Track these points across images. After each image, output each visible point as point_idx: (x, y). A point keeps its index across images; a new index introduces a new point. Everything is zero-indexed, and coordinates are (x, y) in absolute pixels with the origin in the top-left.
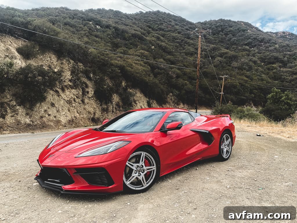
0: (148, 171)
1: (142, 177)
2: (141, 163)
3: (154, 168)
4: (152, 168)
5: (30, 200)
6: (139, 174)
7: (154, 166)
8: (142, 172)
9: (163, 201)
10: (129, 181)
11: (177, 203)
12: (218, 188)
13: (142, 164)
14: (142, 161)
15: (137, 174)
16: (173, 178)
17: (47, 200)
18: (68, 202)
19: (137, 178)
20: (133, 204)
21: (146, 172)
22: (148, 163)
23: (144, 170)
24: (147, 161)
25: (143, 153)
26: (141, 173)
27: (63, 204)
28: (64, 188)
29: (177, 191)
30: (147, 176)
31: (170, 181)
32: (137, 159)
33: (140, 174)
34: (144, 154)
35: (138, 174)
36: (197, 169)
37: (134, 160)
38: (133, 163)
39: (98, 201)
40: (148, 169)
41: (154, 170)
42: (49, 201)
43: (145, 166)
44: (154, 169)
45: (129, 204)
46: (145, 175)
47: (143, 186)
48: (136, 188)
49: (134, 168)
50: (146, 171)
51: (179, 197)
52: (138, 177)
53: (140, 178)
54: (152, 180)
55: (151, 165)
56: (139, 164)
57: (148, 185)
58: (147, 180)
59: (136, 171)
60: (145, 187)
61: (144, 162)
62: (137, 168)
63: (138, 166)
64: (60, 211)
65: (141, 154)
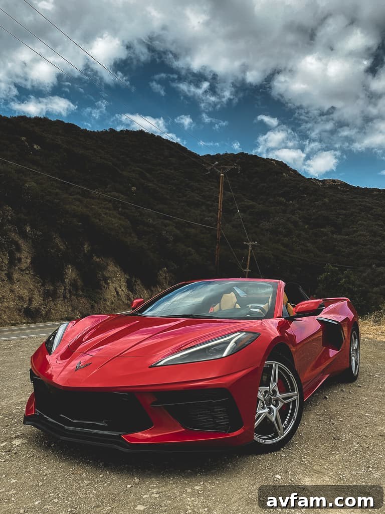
0: (286, 402)
1: (276, 417)
3: (295, 395)
7: (296, 392)
8: (273, 405)
13: (274, 389)
14: (274, 381)
19: (266, 418)
21: (280, 405)
23: (277, 400)
25: (274, 365)
26: (272, 406)
30: (283, 412)
33: (271, 409)
34: (276, 365)
35: (266, 409)
40: (285, 399)
43: (279, 392)
44: (296, 397)
46: (280, 411)
47: (276, 435)
48: (265, 439)
50: (282, 402)
53: (273, 417)
54: (292, 423)
55: (288, 392)
56: (268, 387)
57: (286, 433)
58: (283, 423)
59: (263, 403)
60: (282, 437)
61: (277, 384)
62: (264, 397)
63: (266, 392)
64: (140, 508)
65: (271, 366)
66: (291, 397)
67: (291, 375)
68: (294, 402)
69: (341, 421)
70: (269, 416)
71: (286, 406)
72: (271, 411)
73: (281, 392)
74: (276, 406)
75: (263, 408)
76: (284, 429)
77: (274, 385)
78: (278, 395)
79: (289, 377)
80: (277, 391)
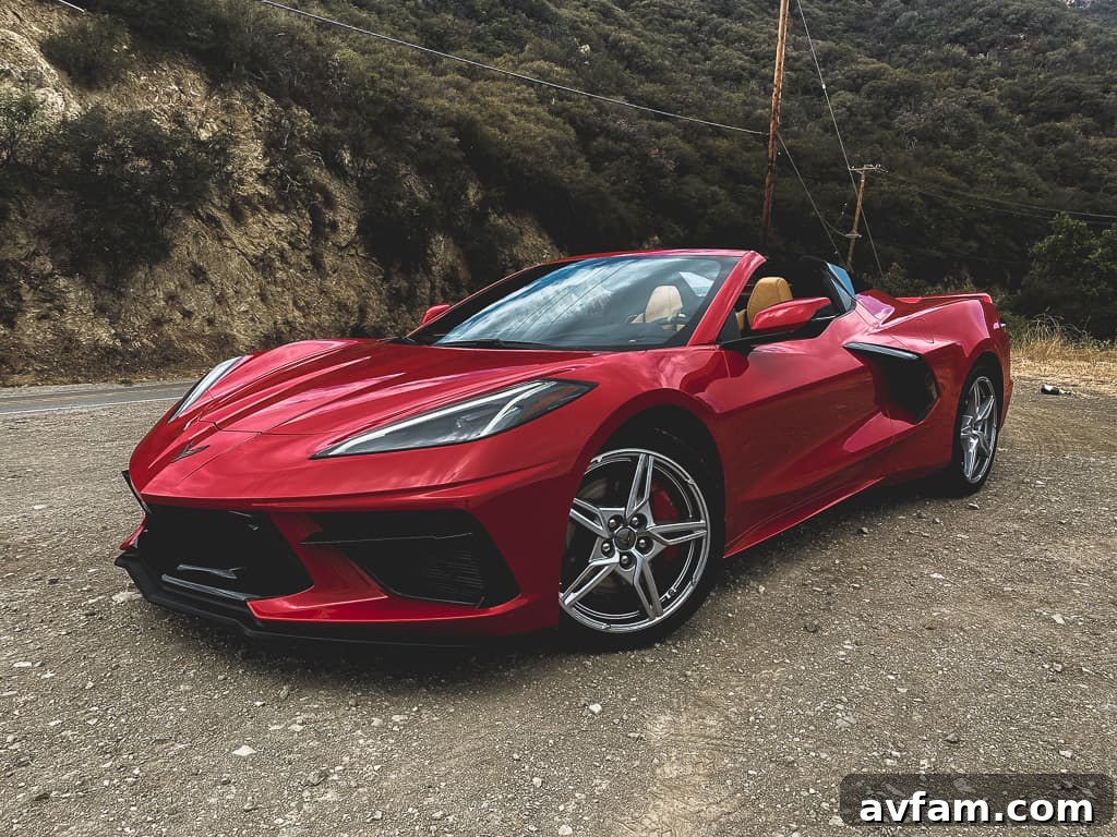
0: (669, 542)
1: (642, 574)
2: (635, 505)
3: (700, 528)
4: (690, 532)
5: (90, 685)
6: (625, 557)
7: (702, 522)
8: (638, 548)
10: (575, 591)
11: (840, 707)
13: (640, 512)
14: (641, 492)
15: (616, 558)
17: (178, 682)
18: (283, 693)
19: (614, 575)
20: (616, 710)
21: (657, 548)
22: (668, 504)
23: (648, 538)
24: (663, 493)
25: (642, 457)
26: (633, 550)
27: (258, 703)
30: (666, 567)
31: (762, 589)
32: (616, 485)
33: (631, 556)
34: (647, 459)
35: (617, 555)
36: (865, 530)
37: (598, 489)
38: (596, 503)
39: (438, 693)
40: (669, 535)
41: (699, 541)
43: (655, 520)
44: (702, 533)
45: (596, 708)
46: (655, 563)
47: (643, 616)
48: (608, 622)
49: (599, 528)
50: (662, 542)
52: (622, 571)
53: (632, 575)
56: (623, 509)
57: (669, 611)
59: (608, 542)
60: (657, 619)
61: (650, 501)
62: (612, 529)
63: (619, 519)
64: (245, 751)
65: (635, 459)
67: (690, 481)
69: (854, 588)
70: (624, 572)
73: (657, 520)
74: (643, 551)
75: (609, 554)
76: (667, 603)
77: (638, 505)
78: (651, 525)
79: (686, 486)
80: (649, 518)
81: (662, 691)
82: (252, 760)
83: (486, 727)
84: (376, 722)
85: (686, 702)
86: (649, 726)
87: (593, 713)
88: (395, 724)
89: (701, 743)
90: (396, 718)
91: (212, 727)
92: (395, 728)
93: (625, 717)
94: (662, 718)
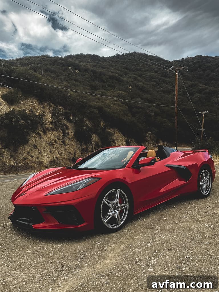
1: (118, 216)
3: (127, 205)
7: (127, 203)
9: (136, 241)
10: (106, 220)
11: (150, 243)
12: (196, 226)
14: (118, 198)
16: (148, 216)
17: (18, 239)
18: (38, 241)
20: (103, 244)
21: (120, 210)
23: (118, 208)
26: (116, 210)
27: (33, 243)
28: (34, 227)
29: (151, 230)
30: (121, 213)
31: (144, 220)
34: (118, 191)
36: (174, 207)
39: (68, 241)
40: (122, 207)
42: (20, 240)
45: (99, 244)
47: (117, 225)
48: (112, 226)
50: (121, 208)
51: (153, 237)
53: (116, 216)
54: (125, 218)
55: (124, 203)
56: (115, 202)
57: (122, 223)
58: (121, 218)
59: (112, 209)
60: (120, 225)
61: (119, 200)
62: (112, 206)
63: (113, 204)
64: (29, 251)
65: (116, 191)
66: (125, 206)
67: (125, 195)
68: (126, 208)
71: (122, 210)
72: (115, 212)
73: (120, 204)
74: (118, 210)
75: (112, 212)
76: (121, 221)
77: (117, 200)
78: (119, 205)
79: (124, 196)
80: (119, 203)
81: (114, 241)
82: (30, 253)
83: (76, 247)
84: (55, 246)
85: (118, 243)
86: (109, 247)
87: (98, 244)
88: (59, 247)
89: (118, 250)
90: (59, 246)
91: (23, 247)
92: (58, 247)
93: (104, 245)
94: (112, 246)
